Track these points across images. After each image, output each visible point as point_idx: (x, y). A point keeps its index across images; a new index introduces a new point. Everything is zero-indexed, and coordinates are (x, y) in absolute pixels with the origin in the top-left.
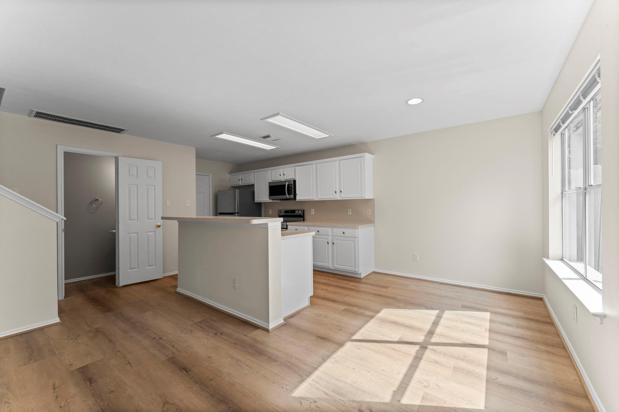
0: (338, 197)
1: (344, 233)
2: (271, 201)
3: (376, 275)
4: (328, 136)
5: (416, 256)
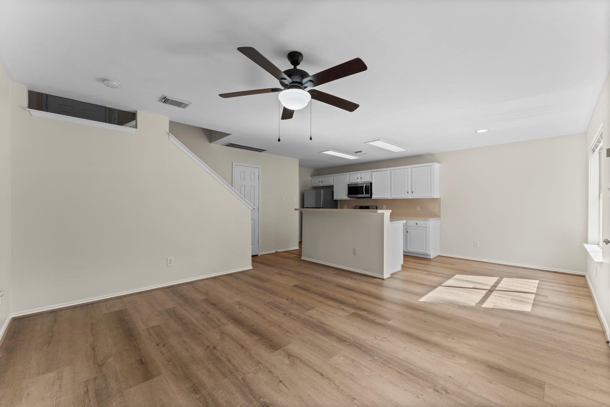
0: (409, 196)
1: (417, 224)
2: (349, 199)
3: (440, 257)
4: (405, 150)
5: (476, 243)
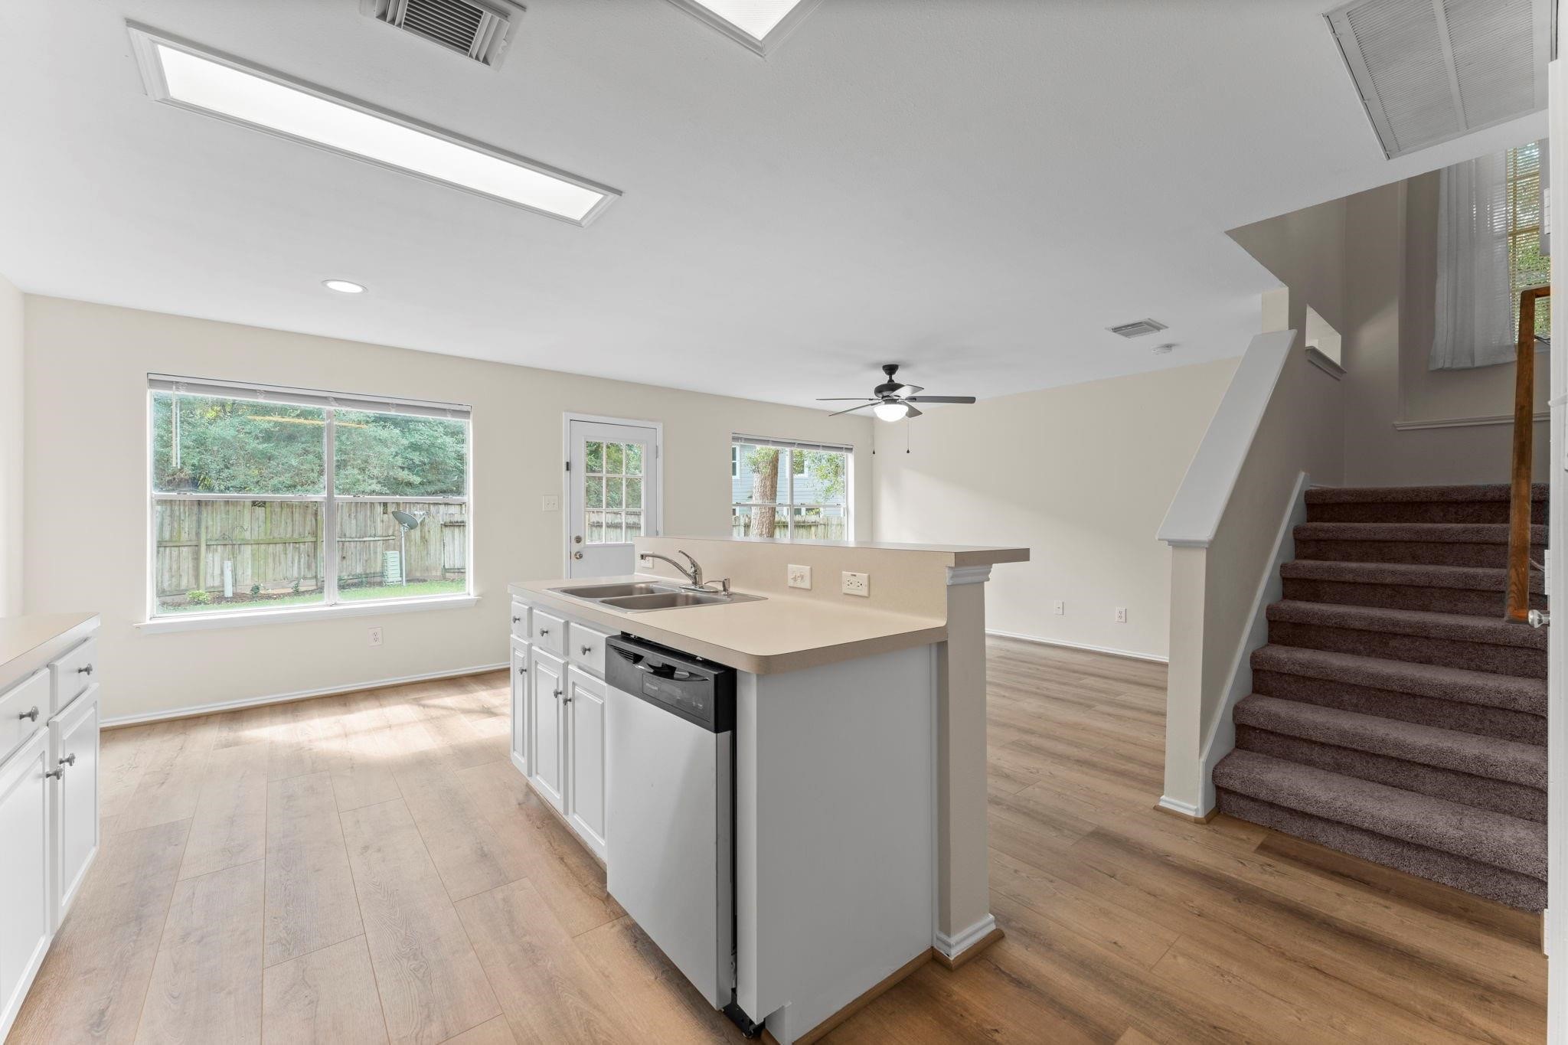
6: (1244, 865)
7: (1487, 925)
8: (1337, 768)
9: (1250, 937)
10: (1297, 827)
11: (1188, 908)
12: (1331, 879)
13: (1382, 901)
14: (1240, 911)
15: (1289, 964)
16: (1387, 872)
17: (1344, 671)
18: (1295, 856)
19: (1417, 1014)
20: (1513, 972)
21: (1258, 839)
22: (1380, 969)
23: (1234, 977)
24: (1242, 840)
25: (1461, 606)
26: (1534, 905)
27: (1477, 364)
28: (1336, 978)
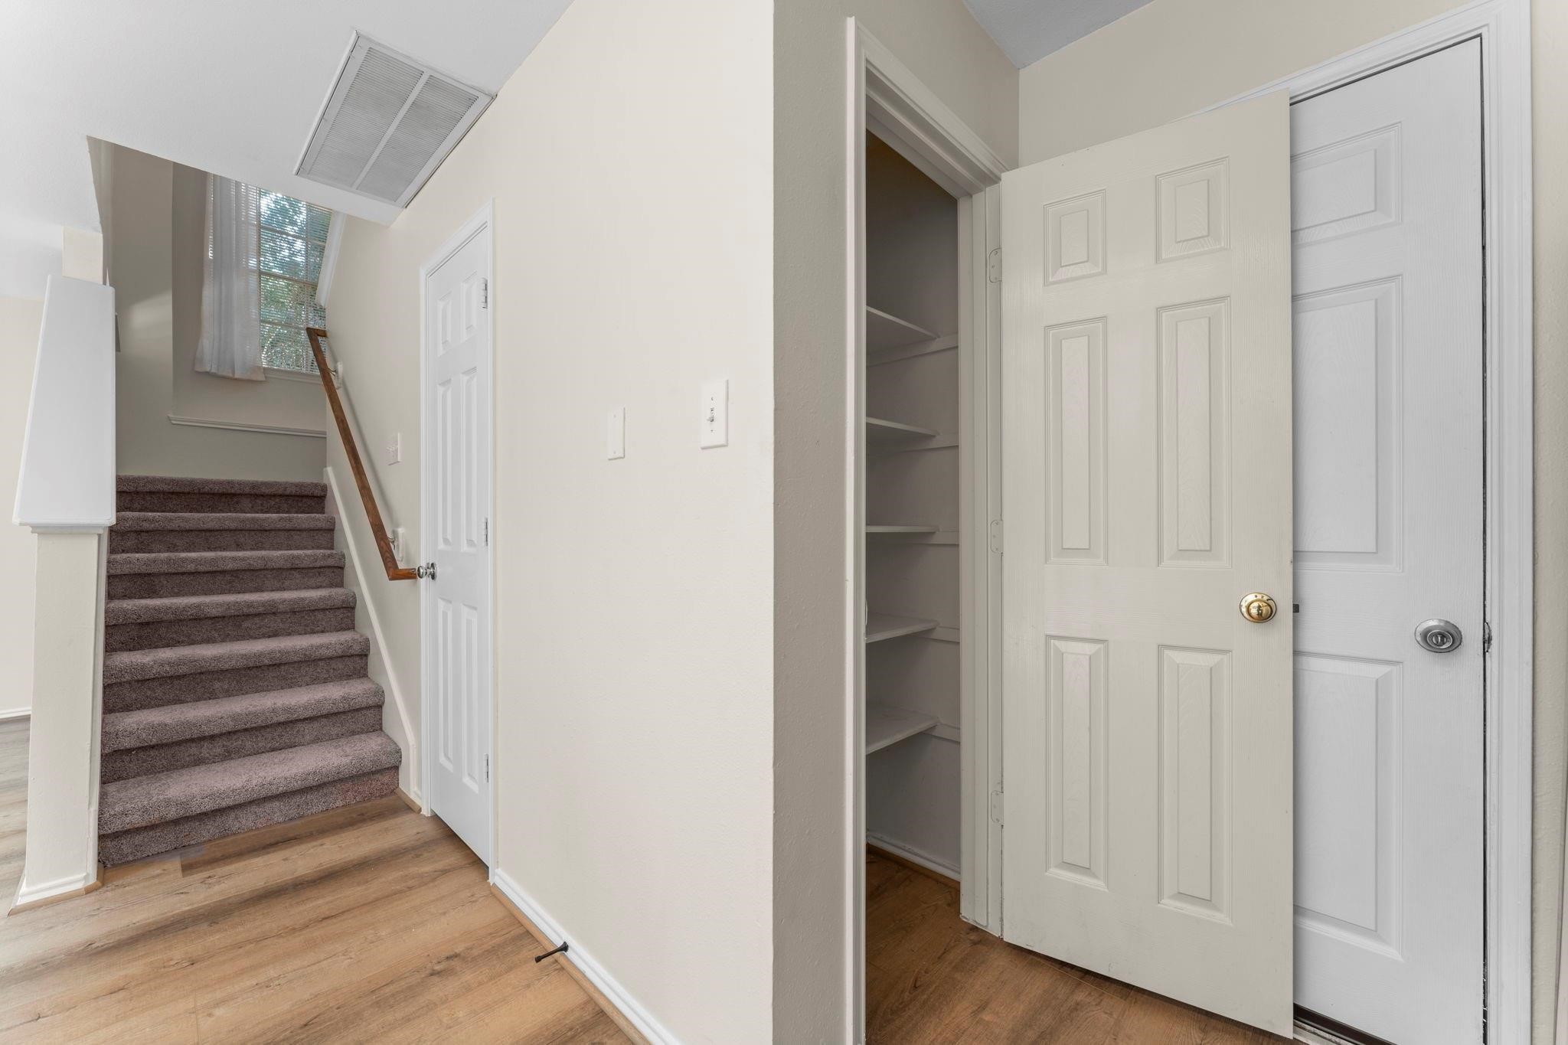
6: (186, 893)
7: (380, 815)
8: (228, 756)
9: (257, 941)
10: (209, 829)
11: (175, 968)
12: (268, 853)
13: (315, 843)
14: (226, 930)
15: (304, 932)
16: (298, 822)
17: (217, 659)
18: (222, 856)
19: (401, 892)
20: (415, 831)
21: (174, 864)
22: (359, 884)
23: (278, 978)
24: (158, 875)
25: (287, 583)
26: (392, 787)
27: (236, 376)
28: (343, 912)
